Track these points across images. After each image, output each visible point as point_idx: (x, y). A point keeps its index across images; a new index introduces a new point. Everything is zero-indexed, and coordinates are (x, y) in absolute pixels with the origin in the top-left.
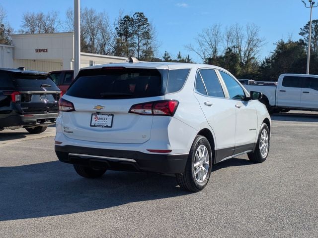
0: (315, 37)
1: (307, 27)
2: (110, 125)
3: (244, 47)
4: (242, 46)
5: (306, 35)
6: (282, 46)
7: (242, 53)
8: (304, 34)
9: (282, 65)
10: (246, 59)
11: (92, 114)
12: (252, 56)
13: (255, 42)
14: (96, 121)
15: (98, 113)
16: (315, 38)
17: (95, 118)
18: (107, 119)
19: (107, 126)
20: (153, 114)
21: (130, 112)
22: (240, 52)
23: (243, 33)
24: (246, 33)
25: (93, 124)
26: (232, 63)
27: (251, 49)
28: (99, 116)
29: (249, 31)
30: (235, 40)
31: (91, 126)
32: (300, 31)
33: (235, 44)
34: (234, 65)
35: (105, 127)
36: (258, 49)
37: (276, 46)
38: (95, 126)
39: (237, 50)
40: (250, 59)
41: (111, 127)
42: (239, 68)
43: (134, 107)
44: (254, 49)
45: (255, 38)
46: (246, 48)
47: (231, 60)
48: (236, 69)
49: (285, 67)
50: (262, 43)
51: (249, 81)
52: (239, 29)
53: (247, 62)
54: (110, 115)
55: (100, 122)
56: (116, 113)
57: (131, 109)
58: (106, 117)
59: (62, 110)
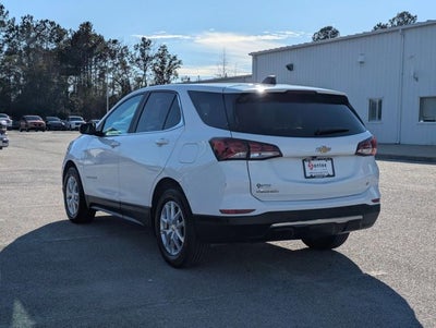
2: (332, 174)
11: (304, 161)
14: (311, 169)
15: (314, 158)
17: (309, 166)
18: (325, 165)
19: (329, 176)
21: (357, 154)
25: (308, 175)
28: (314, 162)
31: (306, 177)
35: (327, 176)
38: (312, 177)
41: (334, 176)
43: (360, 145)
54: (328, 159)
55: (318, 170)
56: (335, 156)
57: (358, 149)
58: (323, 162)
59: (248, 158)
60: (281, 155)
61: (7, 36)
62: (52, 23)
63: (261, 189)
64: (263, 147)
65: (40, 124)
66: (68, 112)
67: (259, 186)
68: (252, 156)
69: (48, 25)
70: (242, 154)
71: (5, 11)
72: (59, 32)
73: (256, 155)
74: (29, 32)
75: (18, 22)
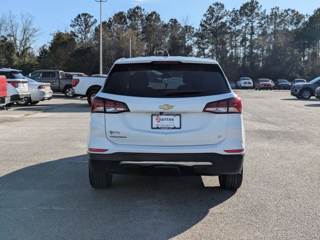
0: (85, 29)
1: (76, 20)
2: (179, 126)
3: (19, 37)
4: (17, 36)
5: (77, 27)
6: (59, 37)
7: (18, 43)
8: (74, 26)
9: (61, 56)
10: (22, 48)
11: (152, 115)
12: (28, 46)
13: (31, 32)
14: (158, 122)
15: (161, 113)
16: (85, 31)
17: (157, 119)
18: (173, 120)
19: (175, 128)
20: (228, 112)
21: (204, 111)
22: (15, 41)
23: (17, 21)
24: (20, 22)
25: (154, 126)
26: (8, 53)
27: (27, 39)
28: (161, 117)
29: (24, 20)
30: (8, 28)
31: (152, 128)
32: (71, 23)
33: (9, 32)
34: (10, 55)
35: (172, 128)
36: (34, 39)
37: (53, 37)
38: (158, 128)
39: (12, 39)
40: (27, 48)
41: (180, 128)
42: (16, 58)
43: (209, 105)
44: (30, 38)
45: (30, 27)
46: (22, 37)
47: (7, 49)
48: (13, 59)
49: (63, 58)
50: (37, 32)
51: (60, 72)
52: (13, 17)
53: (23, 52)
54: (176, 115)
55: (165, 123)
56: (184, 113)
57: (206, 107)
58: (172, 117)
59: (105, 112)
60: (128, 110)
61: (260, 23)
62: (293, 11)
63: (113, 135)
64: (116, 103)
65: (269, 85)
66: (298, 75)
67: (111, 132)
68: (108, 110)
69: (290, 12)
70: (102, 108)
71: (259, 5)
72: (298, 17)
73: (112, 109)
74: (276, 19)
75: (268, 13)
